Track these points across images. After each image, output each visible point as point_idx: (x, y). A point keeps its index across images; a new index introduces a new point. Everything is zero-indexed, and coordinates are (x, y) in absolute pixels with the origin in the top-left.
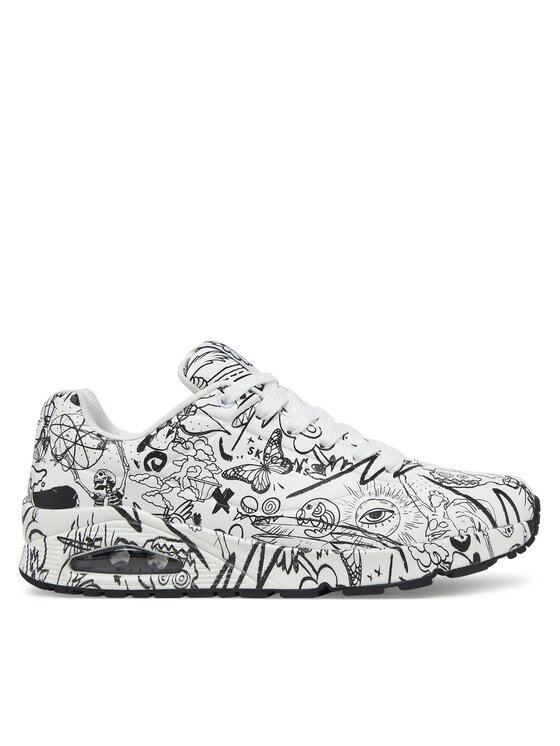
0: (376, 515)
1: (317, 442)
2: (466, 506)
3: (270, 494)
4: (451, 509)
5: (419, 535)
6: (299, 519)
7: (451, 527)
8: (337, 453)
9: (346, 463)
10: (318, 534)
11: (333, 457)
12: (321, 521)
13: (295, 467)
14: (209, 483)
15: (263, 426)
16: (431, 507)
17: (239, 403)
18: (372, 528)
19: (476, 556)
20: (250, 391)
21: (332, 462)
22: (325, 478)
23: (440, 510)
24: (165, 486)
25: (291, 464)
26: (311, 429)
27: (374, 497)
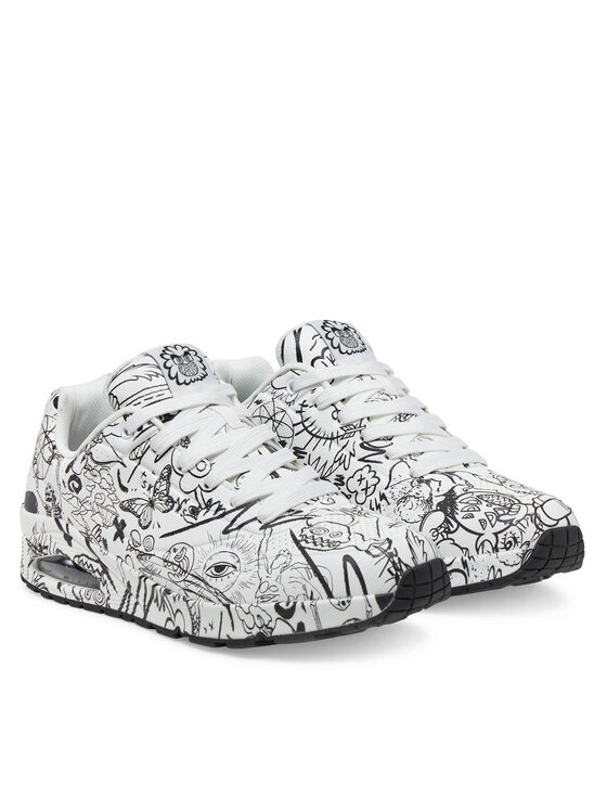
0: (220, 568)
1: (201, 482)
2: (303, 571)
3: (149, 531)
4: (286, 572)
5: (249, 595)
6: (165, 561)
7: (281, 592)
8: (214, 496)
9: (220, 508)
10: (176, 579)
11: (210, 500)
12: (179, 566)
13: (176, 506)
14: (110, 511)
15: (156, 461)
16: (269, 568)
17: (136, 435)
18: (212, 582)
19: (301, 626)
20: (149, 422)
21: (209, 505)
22: (195, 522)
23: (276, 573)
24: (83, 509)
25: (173, 502)
26: (201, 466)
27: (228, 549)
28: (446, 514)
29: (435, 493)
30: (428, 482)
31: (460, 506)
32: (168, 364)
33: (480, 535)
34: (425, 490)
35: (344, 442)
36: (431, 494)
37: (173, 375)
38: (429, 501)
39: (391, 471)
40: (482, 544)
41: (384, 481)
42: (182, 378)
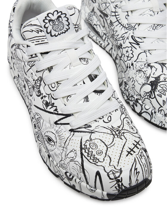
0: (50, 140)
1: (52, 93)
2: (78, 167)
3: (31, 98)
4: (72, 163)
8: (56, 103)
9: (56, 110)
11: (53, 104)
13: (41, 96)
15: (37, 72)
16: (66, 155)
17: (30, 57)
18: (46, 142)
19: (74, 186)
20: (36, 55)
22: (46, 110)
23: (68, 160)
25: (41, 93)
26: (53, 85)
27: (54, 132)
28: (152, 89)
29: (152, 75)
30: (151, 67)
31: (159, 88)
32: (46, 26)
33: (161, 107)
34: (148, 71)
35: (126, 31)
36: (150, 75)
37: (49, 31)
38: (148, 78)
39: (139, 55)
40: (161, 110)
41: (135, 58)
42: (53, 33)
